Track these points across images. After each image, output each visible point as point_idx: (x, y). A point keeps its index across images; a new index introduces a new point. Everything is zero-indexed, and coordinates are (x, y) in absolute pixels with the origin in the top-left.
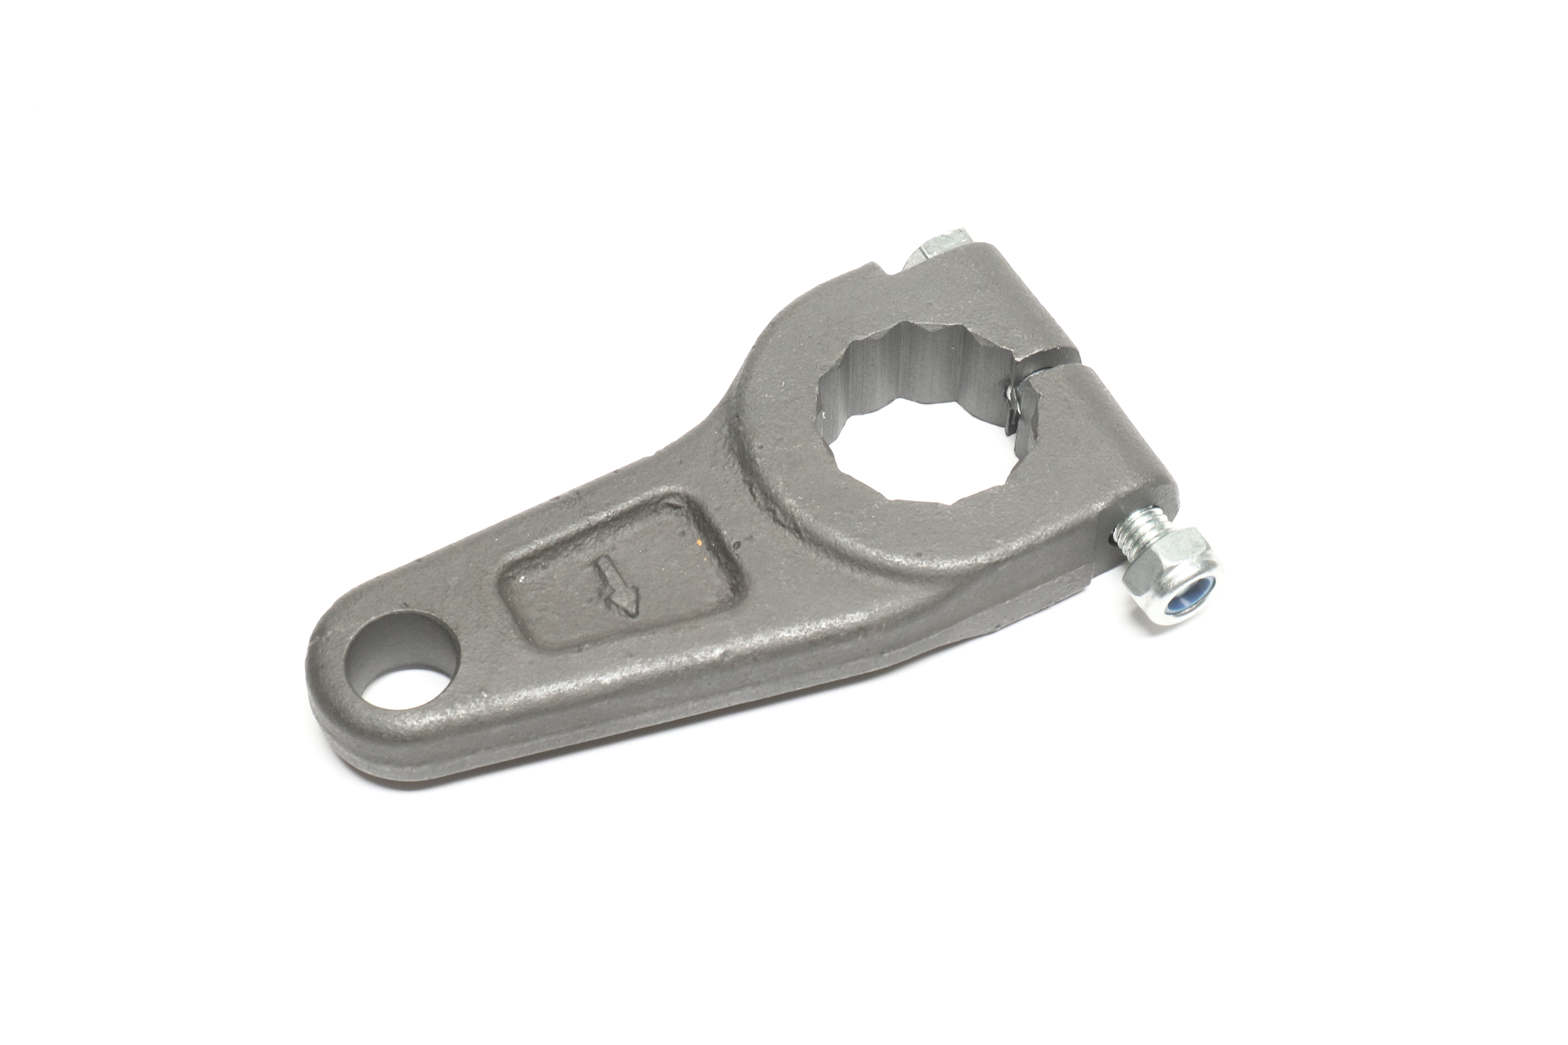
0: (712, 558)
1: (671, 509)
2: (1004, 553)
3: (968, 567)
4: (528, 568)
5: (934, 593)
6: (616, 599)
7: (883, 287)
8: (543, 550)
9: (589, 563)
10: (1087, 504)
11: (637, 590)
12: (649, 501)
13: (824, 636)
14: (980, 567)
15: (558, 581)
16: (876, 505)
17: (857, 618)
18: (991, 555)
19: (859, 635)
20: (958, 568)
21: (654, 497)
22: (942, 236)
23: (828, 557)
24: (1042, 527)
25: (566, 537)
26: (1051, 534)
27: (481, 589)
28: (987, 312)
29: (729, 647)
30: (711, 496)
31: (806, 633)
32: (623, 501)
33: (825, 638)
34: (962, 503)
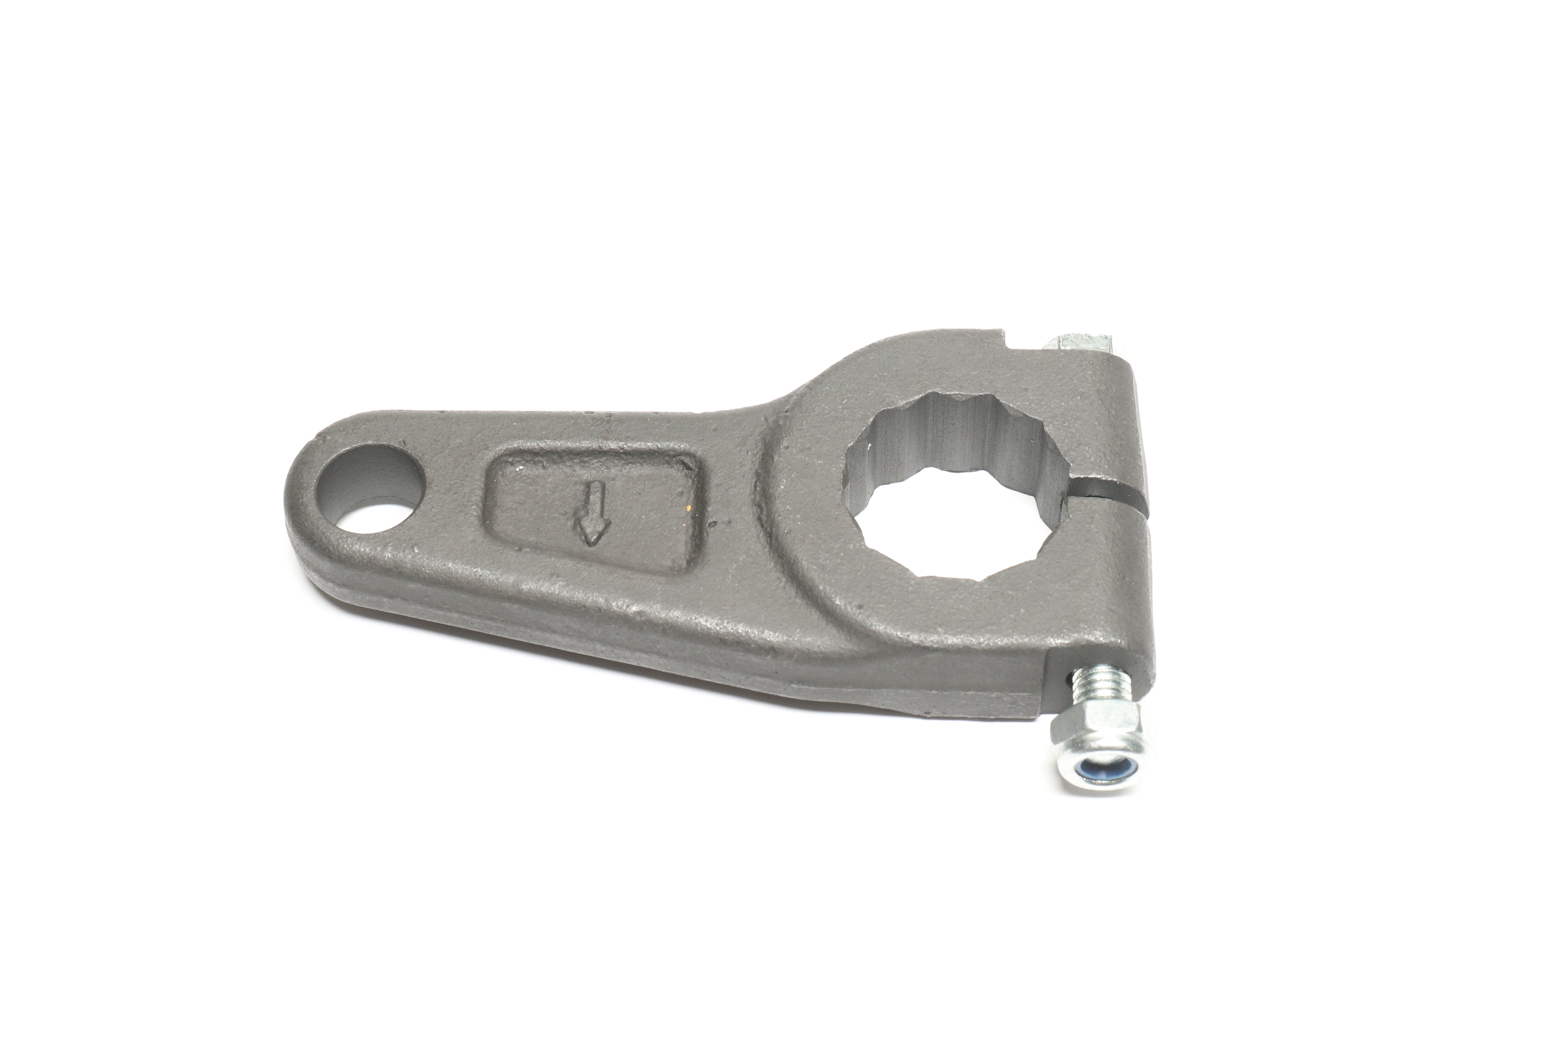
0: (690, 527)
1: (683, 468)
2: (938, 642)
3: (896, 639)
4: (529, 461)
5: (856, 648)
6: (585, 523)
7: (994, 355)
8: (548, 451)
9: (584, 481)
10: (1044, 634)
11: (608, 524)
12: (666, 451)
13: (736, 639)
14: (908, 644)
15: (549, 485)
16: (852, 545)
17: (772, 637)
18: (926, 638)
19: (769, 654)
20: (888, 636)
21: (674, 450)
22: (1086, 335)
23: (783, 572)
24: (988, 636)
25: (574, 449)
26: (993, 646)
27: (473, 459)
28: (1073, 420)
29: (647, 609)
30: (719, 471)
31: (721, 629)
32: (642, 441)
33: (736, 642)
34: (930, 580)
